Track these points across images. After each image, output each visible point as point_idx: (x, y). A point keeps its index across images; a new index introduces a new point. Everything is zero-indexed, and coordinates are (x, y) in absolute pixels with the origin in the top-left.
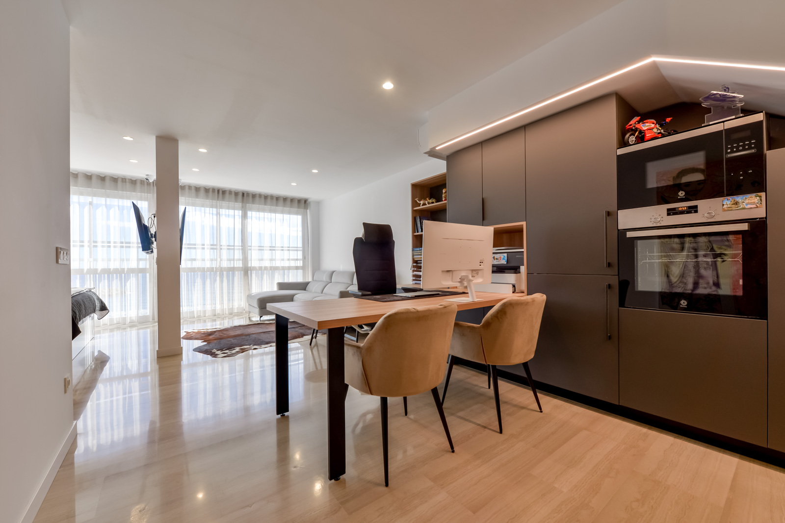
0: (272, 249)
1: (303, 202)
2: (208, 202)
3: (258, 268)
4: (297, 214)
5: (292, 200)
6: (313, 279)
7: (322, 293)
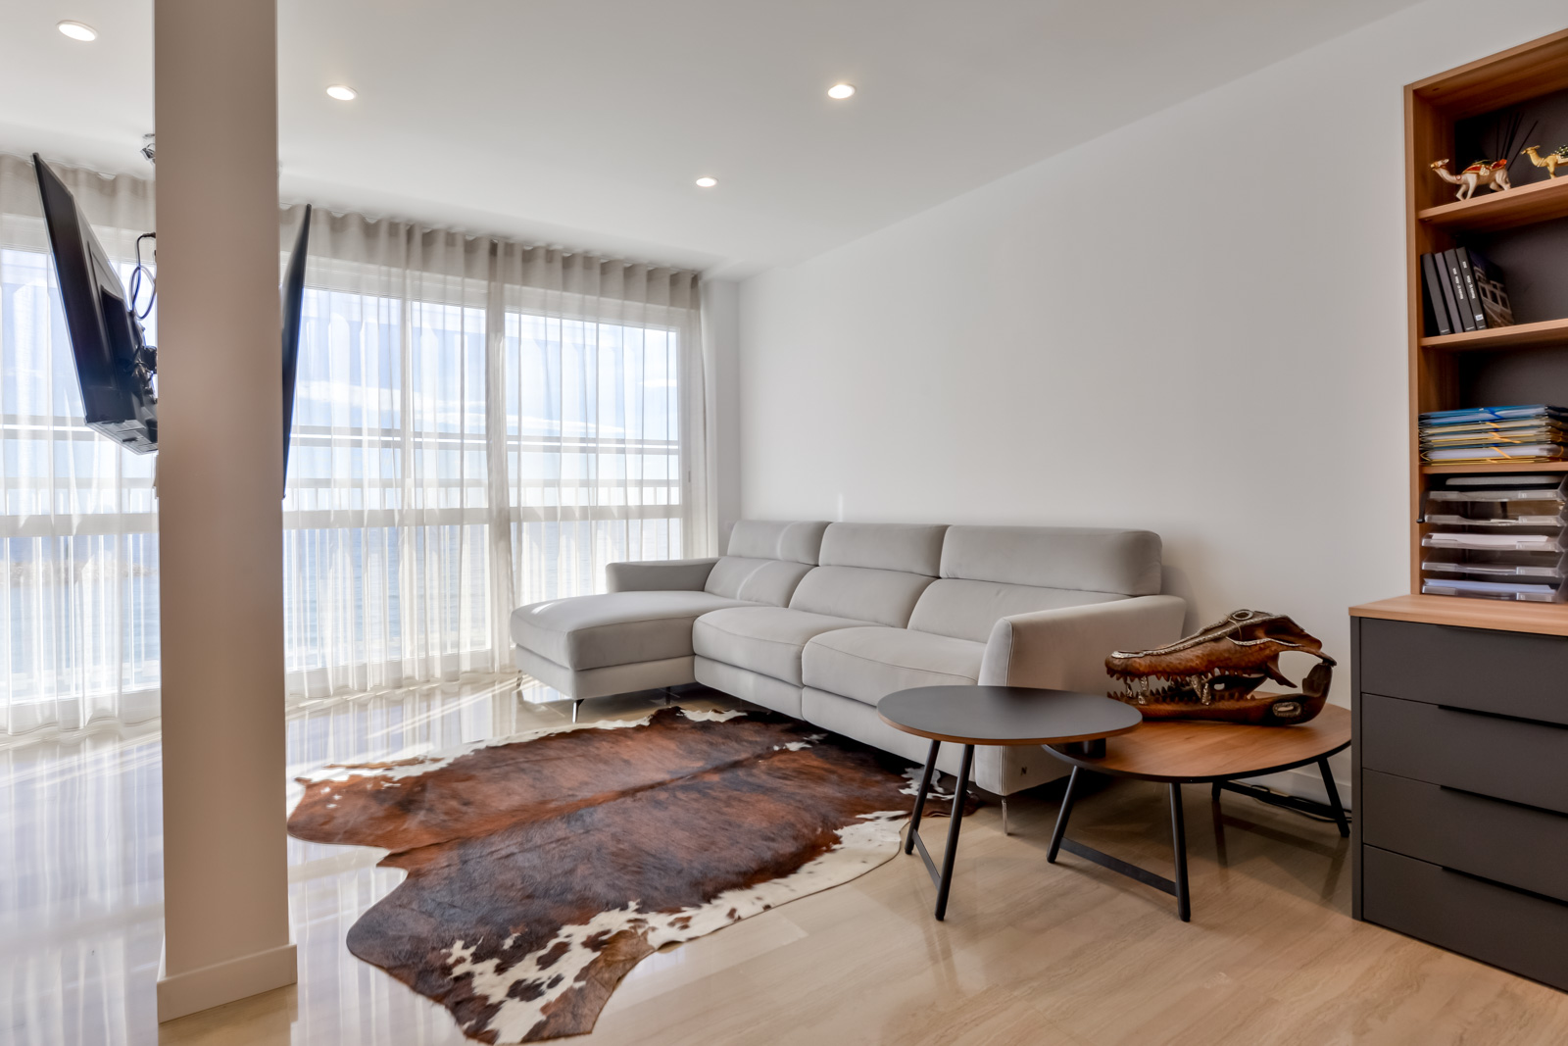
0: (589, 446)
1: (688, 281)
3: (541, 514)
4: (667, 323)
5: (653, 274)
6: (729, 553)
7: (787, 605)
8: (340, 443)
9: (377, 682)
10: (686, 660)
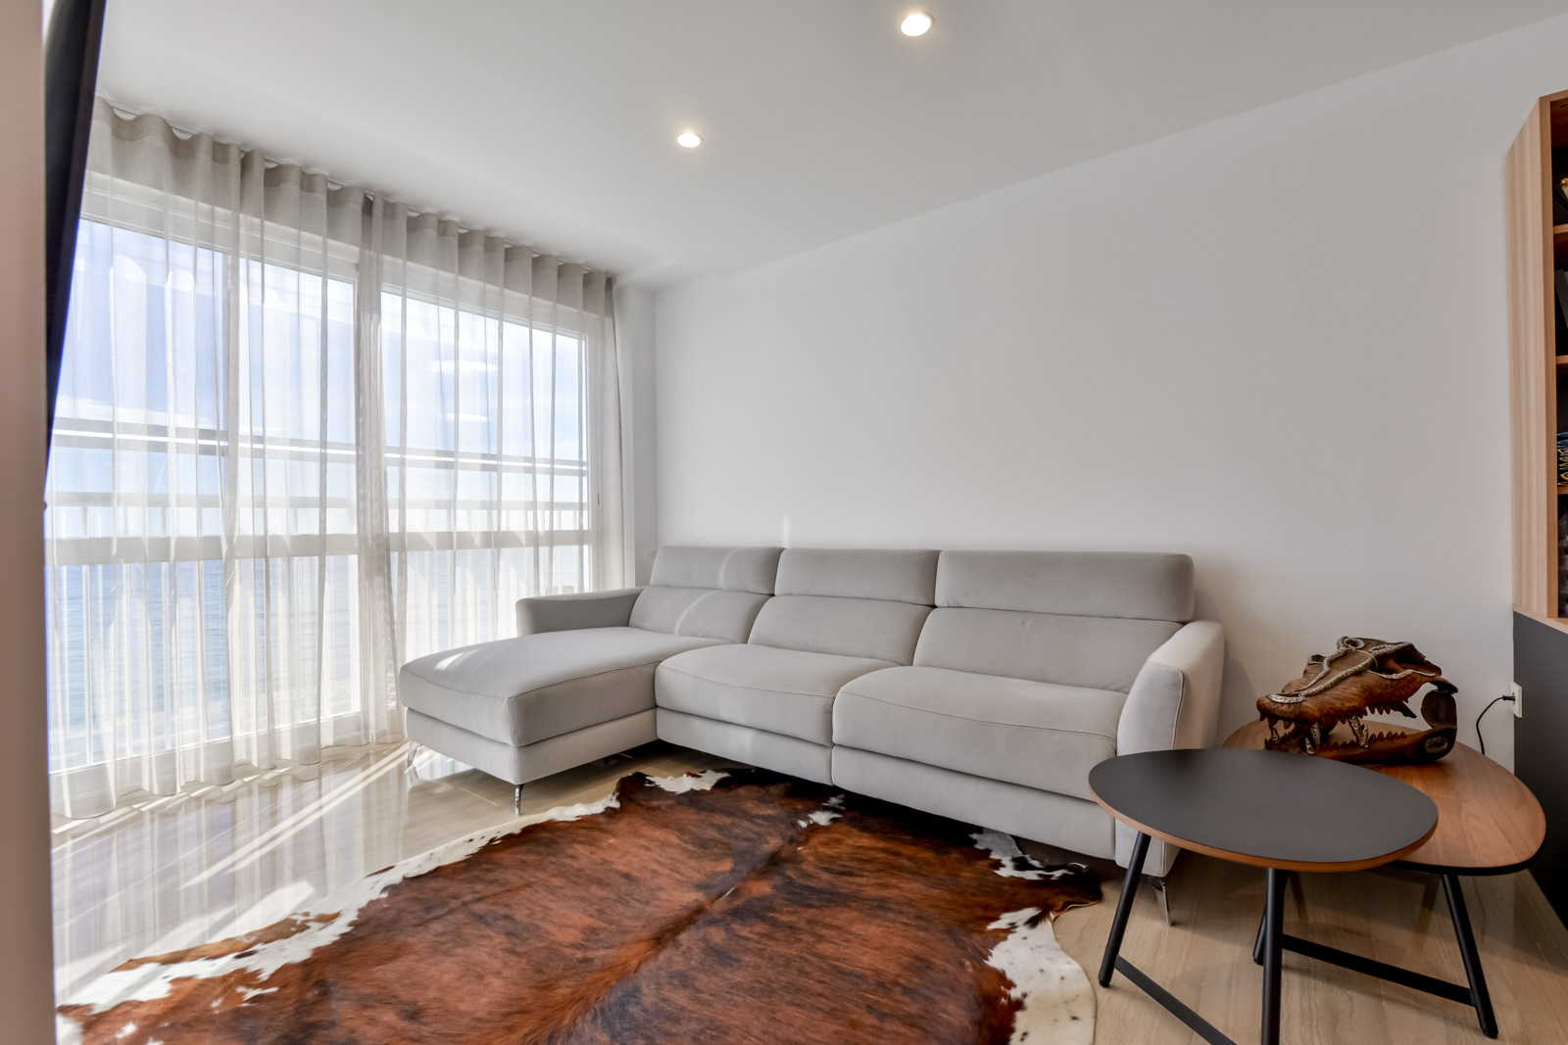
0: (491, 464)
1: (602, 283)
2: (189, 208)
3: (433, 542)
6: (651, 583)
7: (745, 640)
8: (127, 445)
9: (191, 778)
10: (648, 715)
